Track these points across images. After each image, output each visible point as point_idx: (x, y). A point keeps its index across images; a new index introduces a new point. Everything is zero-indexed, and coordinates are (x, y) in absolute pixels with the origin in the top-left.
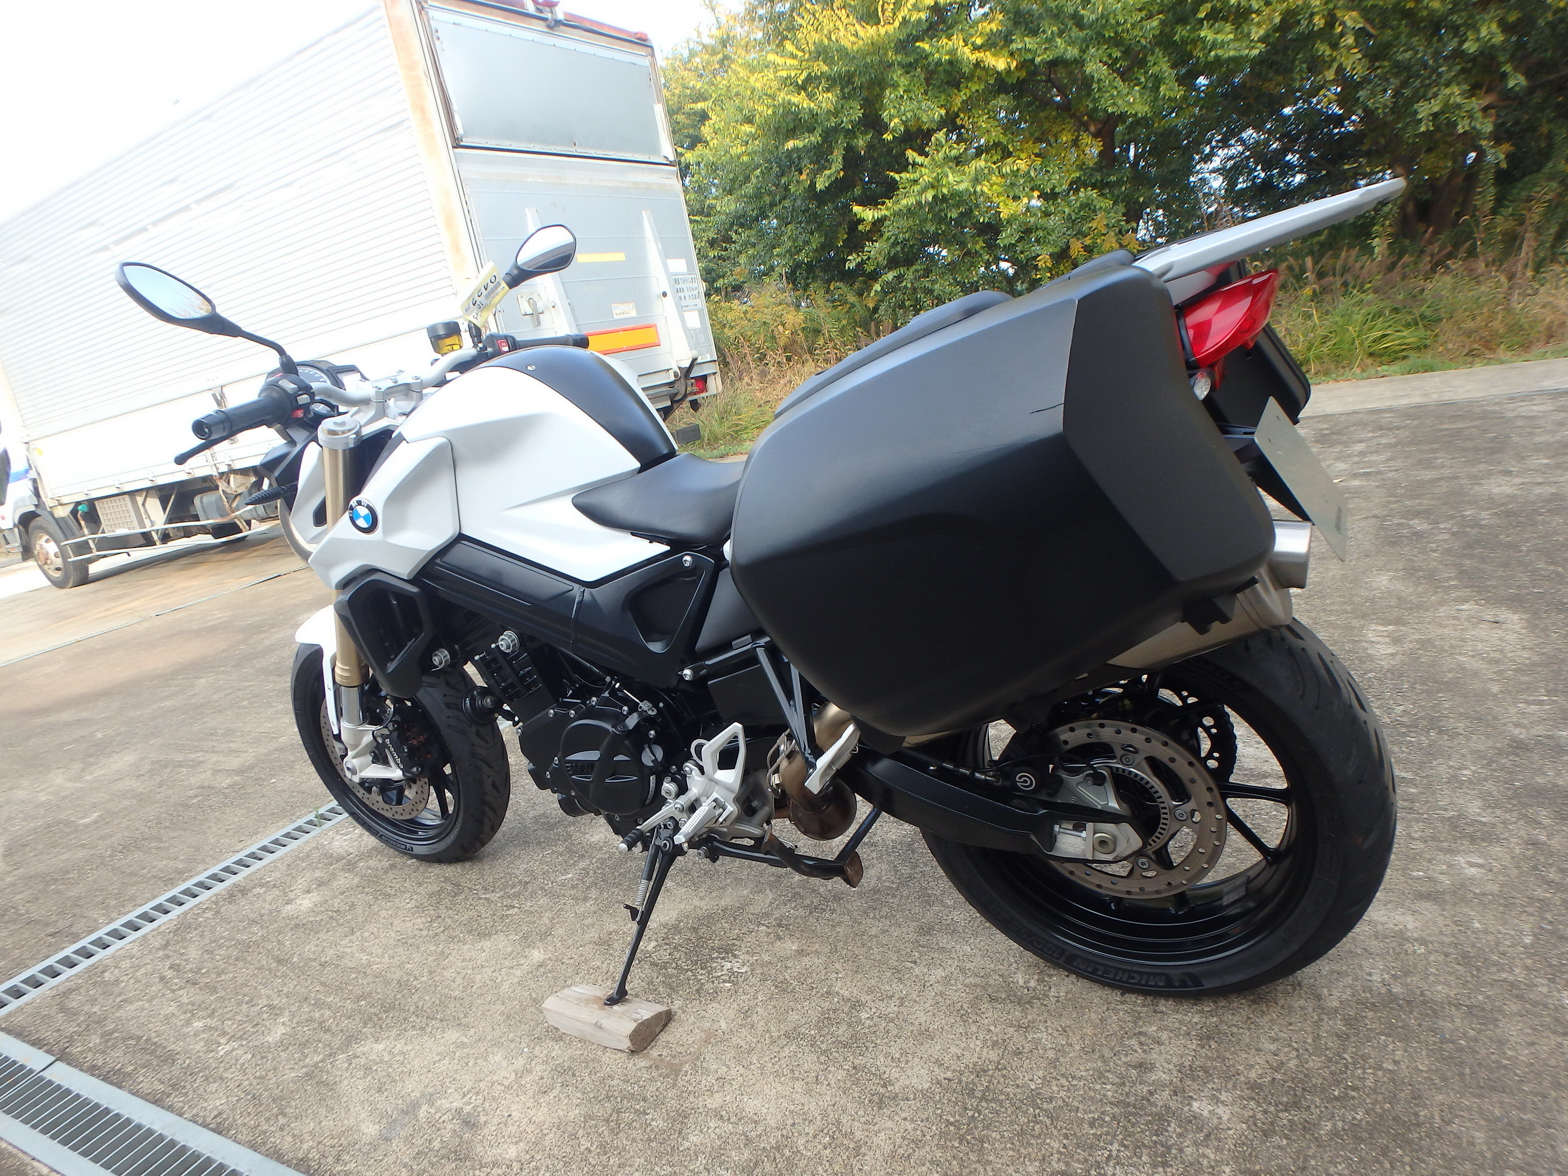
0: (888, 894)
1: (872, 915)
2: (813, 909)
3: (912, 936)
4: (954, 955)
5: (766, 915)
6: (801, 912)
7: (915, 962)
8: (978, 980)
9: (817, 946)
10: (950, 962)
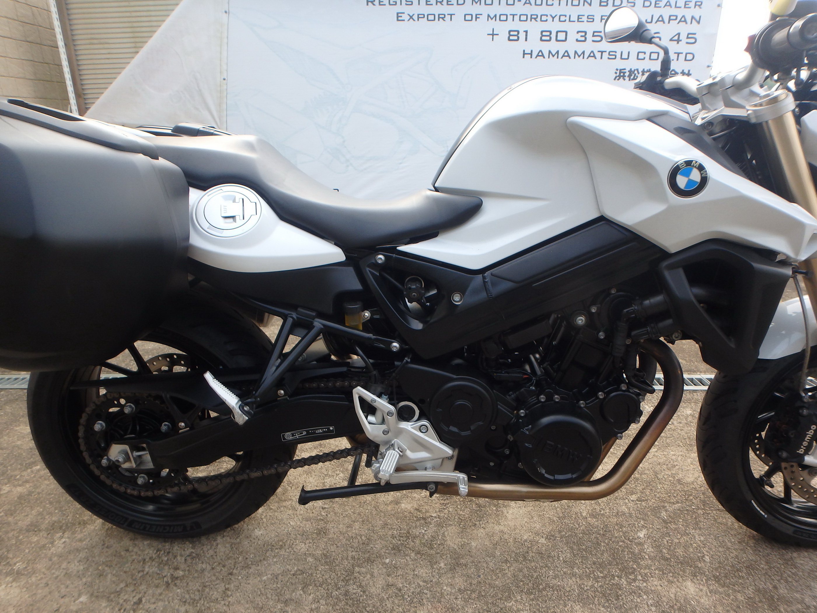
0: (359, 559)
1: (363, 538)
2: (408, 535)
3: (330, 526)
4: (300, 517)
5: (440, 525)
6: (416, 532)
7: (323, 508)
8: (284, 504)
9: (389, 508)
10: (302, 512)
